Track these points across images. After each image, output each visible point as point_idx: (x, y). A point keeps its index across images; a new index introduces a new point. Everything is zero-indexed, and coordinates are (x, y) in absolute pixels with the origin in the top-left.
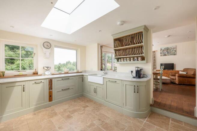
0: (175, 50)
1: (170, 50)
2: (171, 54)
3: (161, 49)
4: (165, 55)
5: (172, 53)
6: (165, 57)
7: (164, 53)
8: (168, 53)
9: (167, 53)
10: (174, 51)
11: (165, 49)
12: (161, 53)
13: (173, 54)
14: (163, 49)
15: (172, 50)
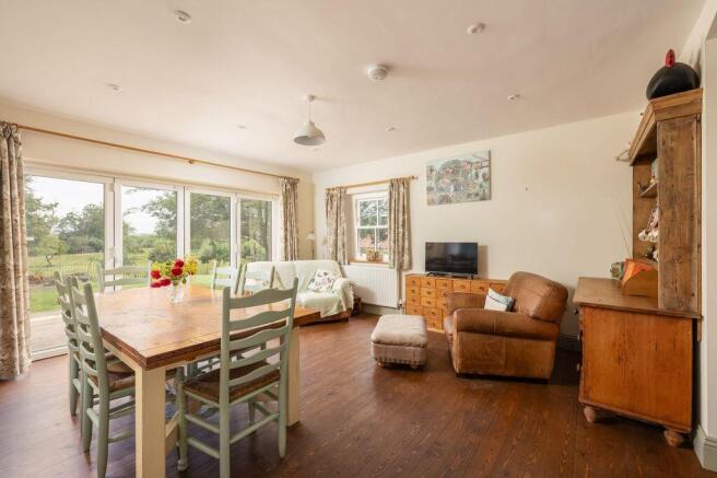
0: (484, 176)
1: (466, 173)
2: (469, 195)
3: (432, 170)
4: (446, 200)
5: (473, 191)
6: (445, 207)
7: (441, 190)
8: (456, 190)
9: (452, 188)
10: (481, 179)
11: (444, 168)
12: (430, 189)
13: (477, 195)
14: (438, 167)
15: (474, 172)
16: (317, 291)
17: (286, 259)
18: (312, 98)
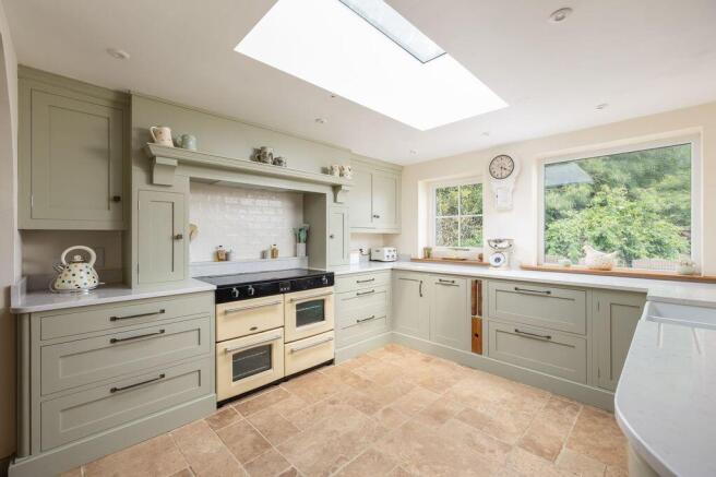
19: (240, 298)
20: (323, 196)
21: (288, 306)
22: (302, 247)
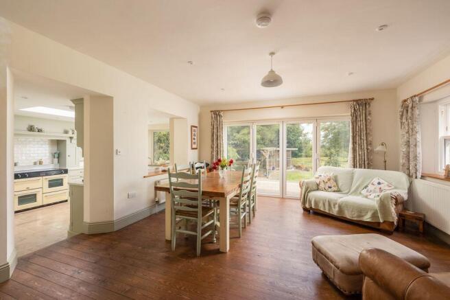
16: (366, 197)
17: (355, 166)
18: (272, 54)
19: (21, 178)
20: (65, 141)
21: (44, 181)
22: (56, 160)
